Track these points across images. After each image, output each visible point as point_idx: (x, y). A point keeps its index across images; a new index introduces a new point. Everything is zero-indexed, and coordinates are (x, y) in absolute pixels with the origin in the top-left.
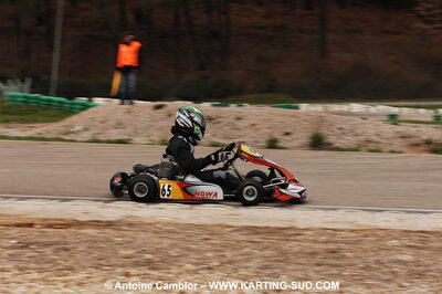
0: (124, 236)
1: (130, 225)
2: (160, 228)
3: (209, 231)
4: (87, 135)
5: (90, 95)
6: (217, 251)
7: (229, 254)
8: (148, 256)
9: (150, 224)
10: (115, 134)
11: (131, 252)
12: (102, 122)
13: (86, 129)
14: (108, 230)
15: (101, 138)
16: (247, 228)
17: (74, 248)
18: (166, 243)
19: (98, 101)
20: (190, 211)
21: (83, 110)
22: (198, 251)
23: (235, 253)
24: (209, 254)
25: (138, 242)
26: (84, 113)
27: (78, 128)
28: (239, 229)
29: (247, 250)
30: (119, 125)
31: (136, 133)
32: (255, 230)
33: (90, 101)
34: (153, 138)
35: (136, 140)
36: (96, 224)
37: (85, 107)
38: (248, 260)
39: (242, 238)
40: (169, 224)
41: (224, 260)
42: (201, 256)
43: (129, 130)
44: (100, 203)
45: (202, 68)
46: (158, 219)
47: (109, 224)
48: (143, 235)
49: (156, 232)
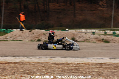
0: (21, 66)
1: (23, 63)
2: (31, 64)
3: (44, 64)
4: (11, 39)
5: (12, 28)
6: (46, 69)
7: (49, 70)
8: (27, 71)
9: (28, 63)
10: (19, 39)
11: (23, 70)
12: (15, 36)
13: (11, 38)
14: (17, 65)
15: (15, 40)
16: (54, 63)
17: (7, 69)
18: (32, 68)
19: (14, 30)
20: (39, 59)
21: (10, 32)
22: (41, 70)
23: (51, 70)
24: (44, 70)
25: (25, 67)
26: (10, 33)
27: (9, 37)
28: (52, 64)
29: (54, 69)
30: (20, 36)
31: (24, 38)
32: (56, 64)
33: (12, 30)
34: (29, 39)
35: (24, 40)
36: (14, 63)
37: (11, 31)
38: (54, 72)
39: (53, 66)
40: (33, 62)
41: (48, 72)
42: (42, 71)
43: (23, 37)
44: (14, 57)
45: (42, 20)
46: (30, 61)
47: (17, 63)
48: (26, 66)
49: (29, 65)
